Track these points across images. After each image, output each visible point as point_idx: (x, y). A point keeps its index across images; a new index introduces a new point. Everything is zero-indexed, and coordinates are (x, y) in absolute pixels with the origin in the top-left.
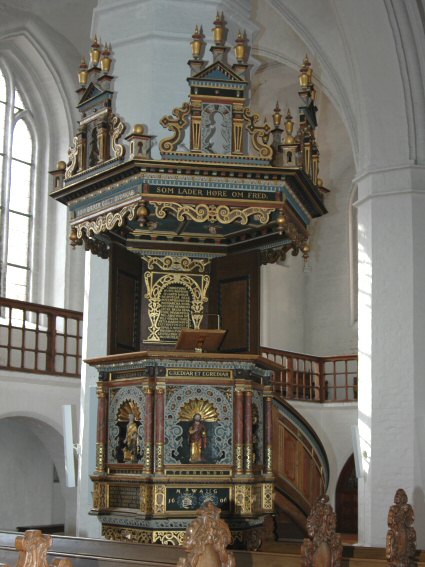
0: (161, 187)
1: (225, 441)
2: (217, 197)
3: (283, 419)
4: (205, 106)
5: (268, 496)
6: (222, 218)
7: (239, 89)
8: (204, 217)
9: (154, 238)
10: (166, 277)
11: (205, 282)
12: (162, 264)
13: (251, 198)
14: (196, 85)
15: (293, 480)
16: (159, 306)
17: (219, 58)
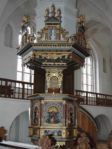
0: (38, 50)
1: (60, 117)
2: (53, 52)
3: (81, 112)
4: (49, 28)
5: (76, 133)
6: (55, 57)
7: (58, 23)
8: (50, 57)
9: (48, 65)
10: (51, 74)
11: (62, 76)
12: (50, 71)
13: (63, 52)
14: (47, 23)
15: (84, 128)
16: (50, 82)
17: (53, 15)
